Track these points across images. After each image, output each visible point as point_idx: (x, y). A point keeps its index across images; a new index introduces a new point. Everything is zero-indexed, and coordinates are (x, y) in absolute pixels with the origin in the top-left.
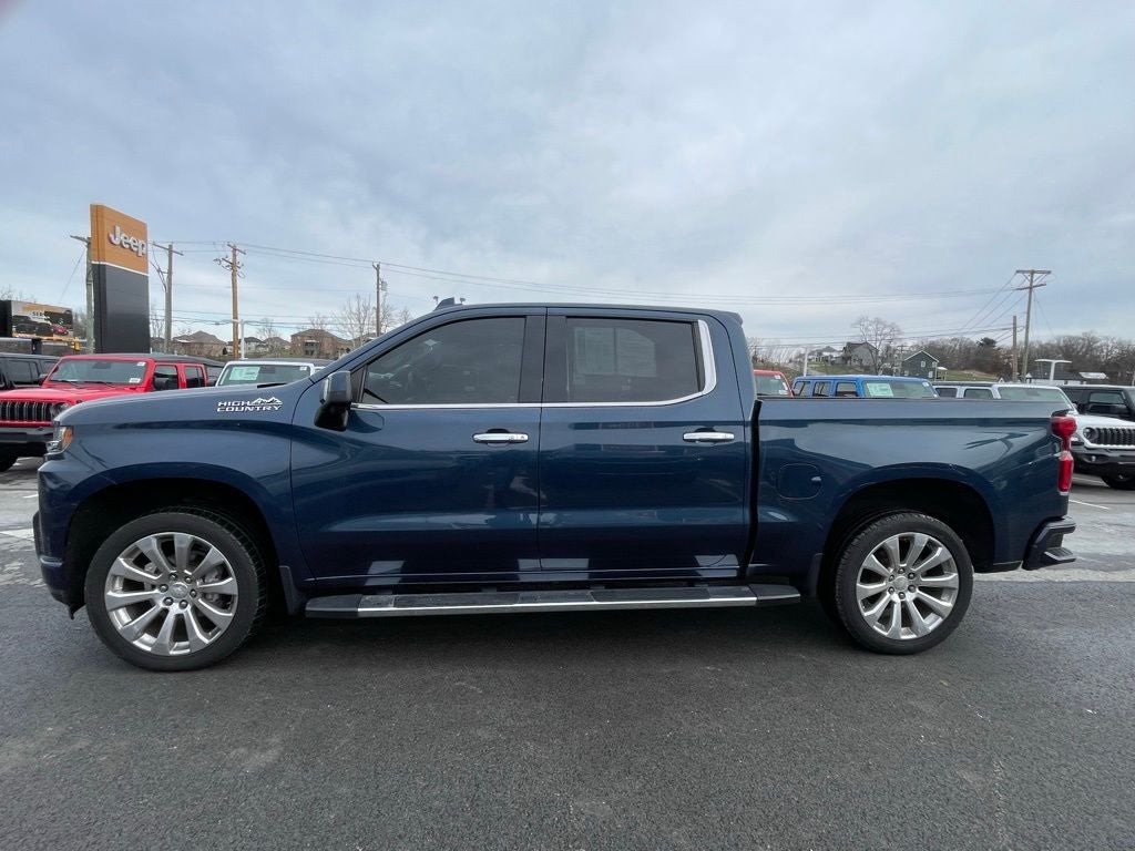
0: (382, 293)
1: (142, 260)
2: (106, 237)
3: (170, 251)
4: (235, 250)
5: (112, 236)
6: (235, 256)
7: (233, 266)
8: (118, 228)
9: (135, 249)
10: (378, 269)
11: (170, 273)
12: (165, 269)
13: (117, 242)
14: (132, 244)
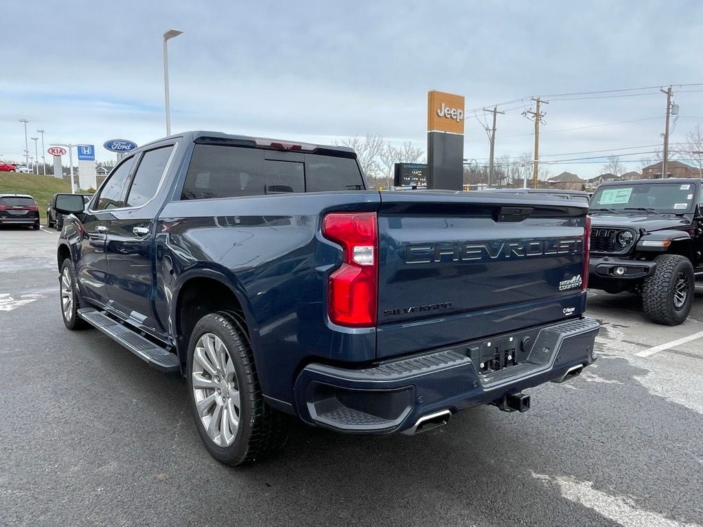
0: (672, 117)
1: (460, 124)
2: (435, 113)
3: (495, 112)
4: (538, 102)
5: (439, 111)
6: (538, 106)
7: (537, 115)
8: (443, 105)
9: (455, 117)
10: (669, 93)
11: (494, 130)
12: (491, 127)
13: (442, 115)
14: (453, 114)
